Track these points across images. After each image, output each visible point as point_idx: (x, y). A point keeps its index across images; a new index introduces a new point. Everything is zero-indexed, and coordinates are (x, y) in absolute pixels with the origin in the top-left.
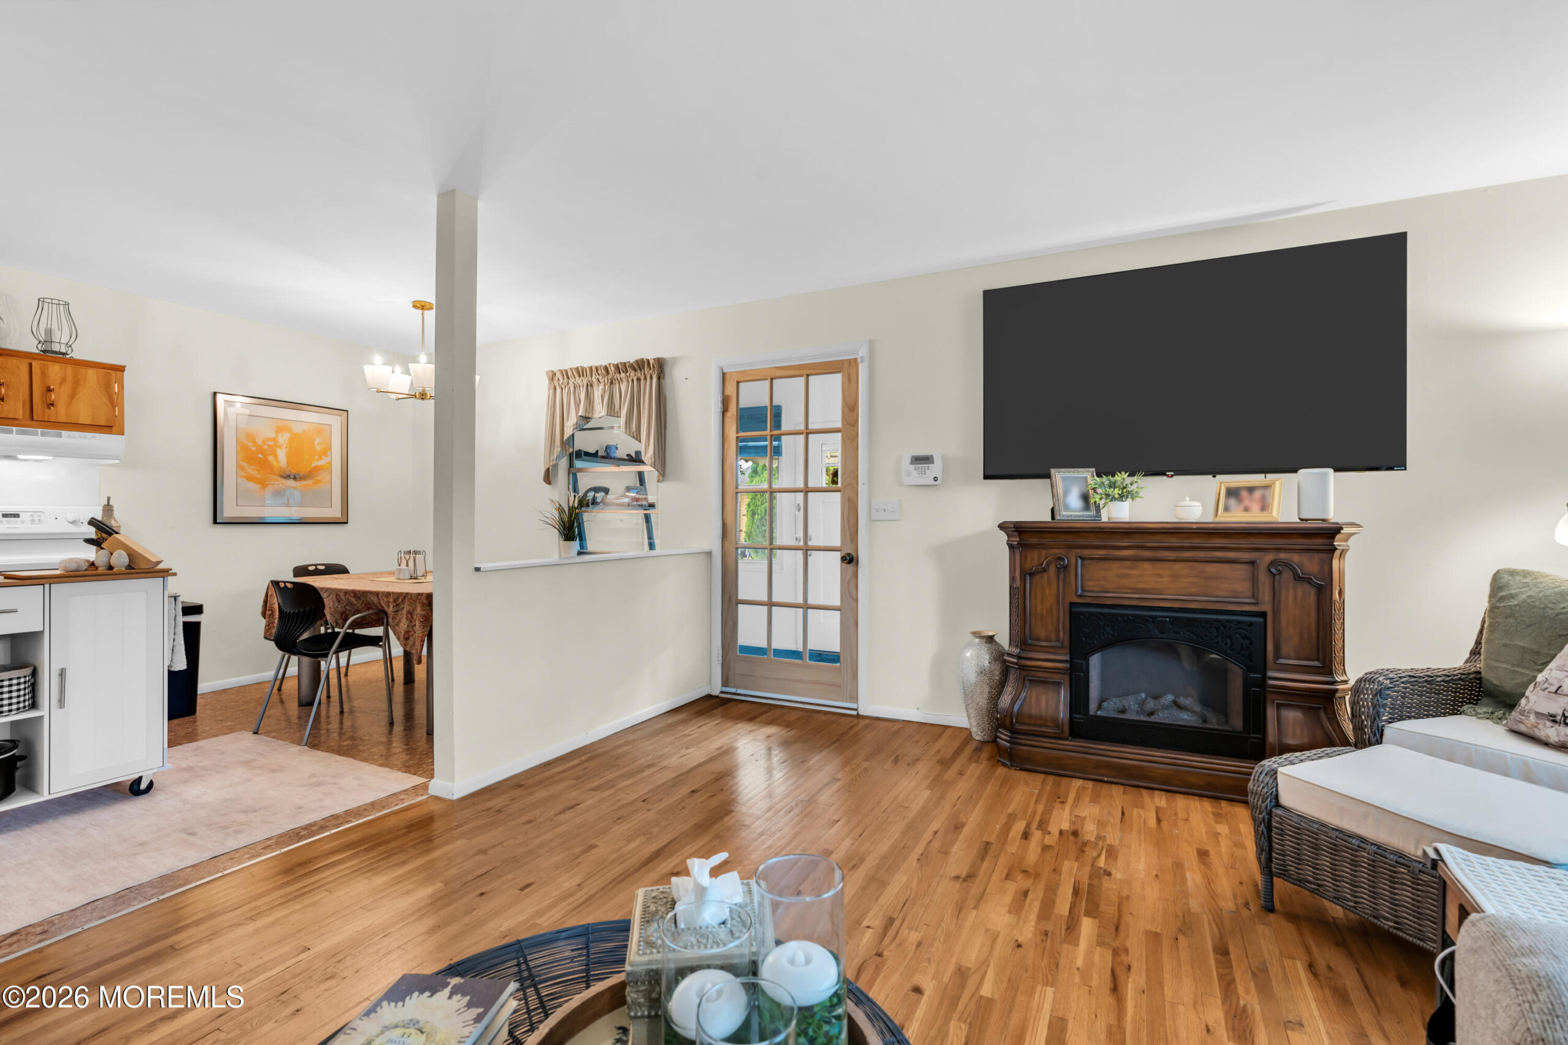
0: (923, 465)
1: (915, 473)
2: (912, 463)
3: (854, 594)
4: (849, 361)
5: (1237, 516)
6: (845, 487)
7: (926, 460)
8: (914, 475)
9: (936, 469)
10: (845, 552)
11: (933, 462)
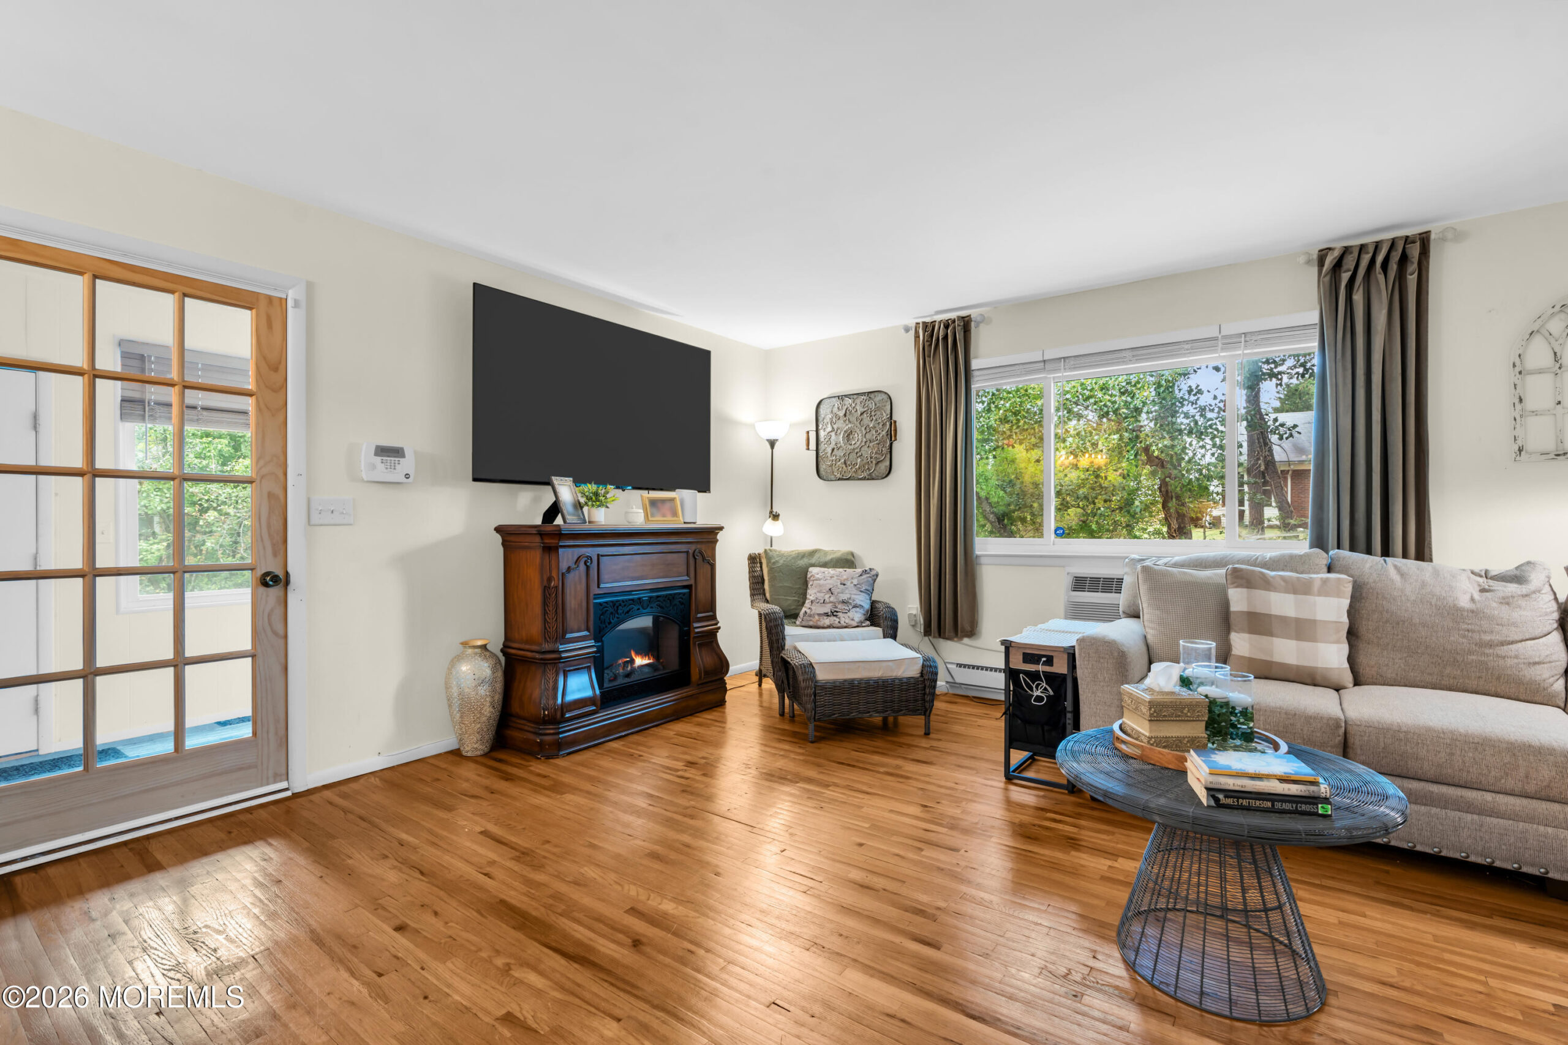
0: (393, 459)
1: (381, 467)
2: (376, 454)
3: (279, 628)
4: (270, 299)
5: (662, 522)
6: (262, 477)
7: (396, 452)
8: (381, 469)
9: (407, 464)
10: (260, 572)
11: (403, 456)
